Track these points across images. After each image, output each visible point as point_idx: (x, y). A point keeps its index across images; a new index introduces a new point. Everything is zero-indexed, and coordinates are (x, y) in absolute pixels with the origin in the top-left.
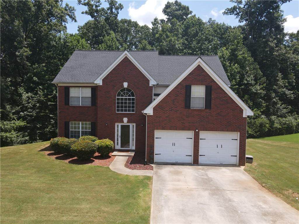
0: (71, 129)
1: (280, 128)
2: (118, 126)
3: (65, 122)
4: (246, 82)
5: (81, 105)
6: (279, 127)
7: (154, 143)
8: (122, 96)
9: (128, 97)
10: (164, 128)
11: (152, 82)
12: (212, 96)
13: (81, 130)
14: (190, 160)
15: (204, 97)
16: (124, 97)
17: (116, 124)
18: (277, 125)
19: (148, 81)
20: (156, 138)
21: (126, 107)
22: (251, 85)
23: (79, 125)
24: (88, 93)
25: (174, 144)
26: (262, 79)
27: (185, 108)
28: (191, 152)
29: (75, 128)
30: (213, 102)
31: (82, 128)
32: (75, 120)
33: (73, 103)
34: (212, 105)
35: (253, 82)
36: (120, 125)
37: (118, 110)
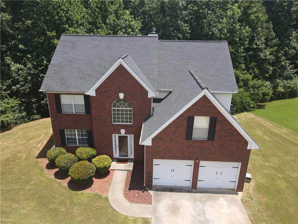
0: (67, 136)
1: (283, 92)
2: (115, 136)
3: (60, 130)
4: (255, 46)
5: (74, 113)
6: (282, 90)
7: (153, 171)
8: (118, 107)
9: (124, 109)
10: (162, 158)
11: (151, 94)
12: (216, 128)
13: (77, 137)
14: (189, 184)
15: (208, 128)
16: (120, 108)
17: (113, 135)
18: (280, 89)
19: (146, 92)
20: (155, 165)
21: (122, 118)
22: (261, 50)
23: (75, 132)
24: (80, 101)
25: (173, 170)
26: (273, 41)
27: (186, 140)
28: (190, 177)
29: (71, 135)
30: (216, 134)
31: (79, 135)
32: (70, 128)
33: (65, 110)
34: (216, 137)
35: (263, 46)
36: (117, 136)
37: (115, 121)
